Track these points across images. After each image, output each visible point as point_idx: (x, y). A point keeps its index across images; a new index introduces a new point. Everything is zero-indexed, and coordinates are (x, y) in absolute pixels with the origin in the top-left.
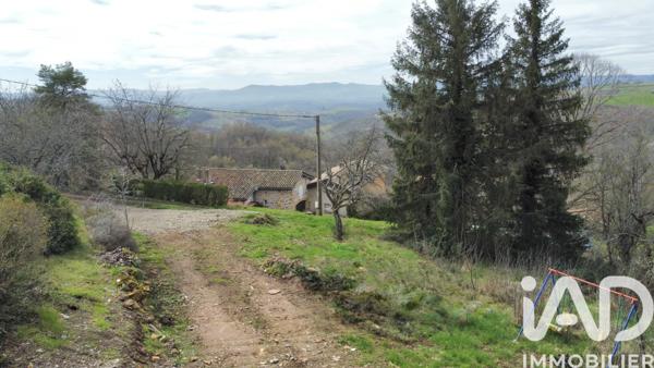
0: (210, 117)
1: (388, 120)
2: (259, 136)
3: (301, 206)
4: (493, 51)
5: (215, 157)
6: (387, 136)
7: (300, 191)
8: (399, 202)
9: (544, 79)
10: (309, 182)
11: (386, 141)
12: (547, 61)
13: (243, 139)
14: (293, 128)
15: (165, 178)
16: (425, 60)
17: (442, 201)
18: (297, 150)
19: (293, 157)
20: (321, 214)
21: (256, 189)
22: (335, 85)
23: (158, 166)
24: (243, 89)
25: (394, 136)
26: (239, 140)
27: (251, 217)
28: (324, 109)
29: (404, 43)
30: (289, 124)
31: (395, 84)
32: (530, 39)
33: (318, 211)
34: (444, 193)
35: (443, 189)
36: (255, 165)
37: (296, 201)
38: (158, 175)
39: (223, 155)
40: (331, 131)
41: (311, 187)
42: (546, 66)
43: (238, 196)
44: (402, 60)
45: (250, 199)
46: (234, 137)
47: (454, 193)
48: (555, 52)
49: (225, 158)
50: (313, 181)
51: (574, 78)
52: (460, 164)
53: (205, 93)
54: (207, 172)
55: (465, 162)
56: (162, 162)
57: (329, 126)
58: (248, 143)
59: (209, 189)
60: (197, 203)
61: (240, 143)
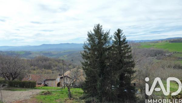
0: (31, 54)
1: (83, 63)
2: (46, 60)
3: (59, 85)
4: (109, 44)
5: (32, 67)
6: (82, 67)
7: (58, 80)
8: (87, 86)
9: (122, 50)
10: (61, 77)
11: (82, 68)
12: (123, 46)
13: (41, 61)
14: (56, 56)
15: (16, 80)
16: (92, 47)
17: (98, 86)
18: (57, 63)
19: (56, 66)
20: (64, 88)
21: (45, 80)
22: (68, 44)
23: (14, 77)
24: (41, 45)
25: (84, 67)
26: (40, 61)
27: (43, 92)
28: (65, 50)
29: (86, 42)
30: (55, 55)
31: (84, 53)
32: (118, 40)
33: (63, 87)
34: (99, 84)
35: (99, 83)
36: (45, 68)
37: (57, 83)
38: (13, 79)
39: (35, 66)
40: (67, 57)
41: (61, 78)
42: (123, 47)
43: (39, 83)
44: (86, 46)
45: (43, 83)
46: (38, 60)
47: (101, 83)
48: (124, 43)
49: (35, 67)
50: (62, 76)
51: (129, 50)
52: (103, 75)
53: (29, 47)
54: (30, 76)
55: (104, 74)
56: (15, 75)
57: (66, 56)
58: (42, 62)
59: (30, 83)
60: (26, 87)
61: (40, 62)
